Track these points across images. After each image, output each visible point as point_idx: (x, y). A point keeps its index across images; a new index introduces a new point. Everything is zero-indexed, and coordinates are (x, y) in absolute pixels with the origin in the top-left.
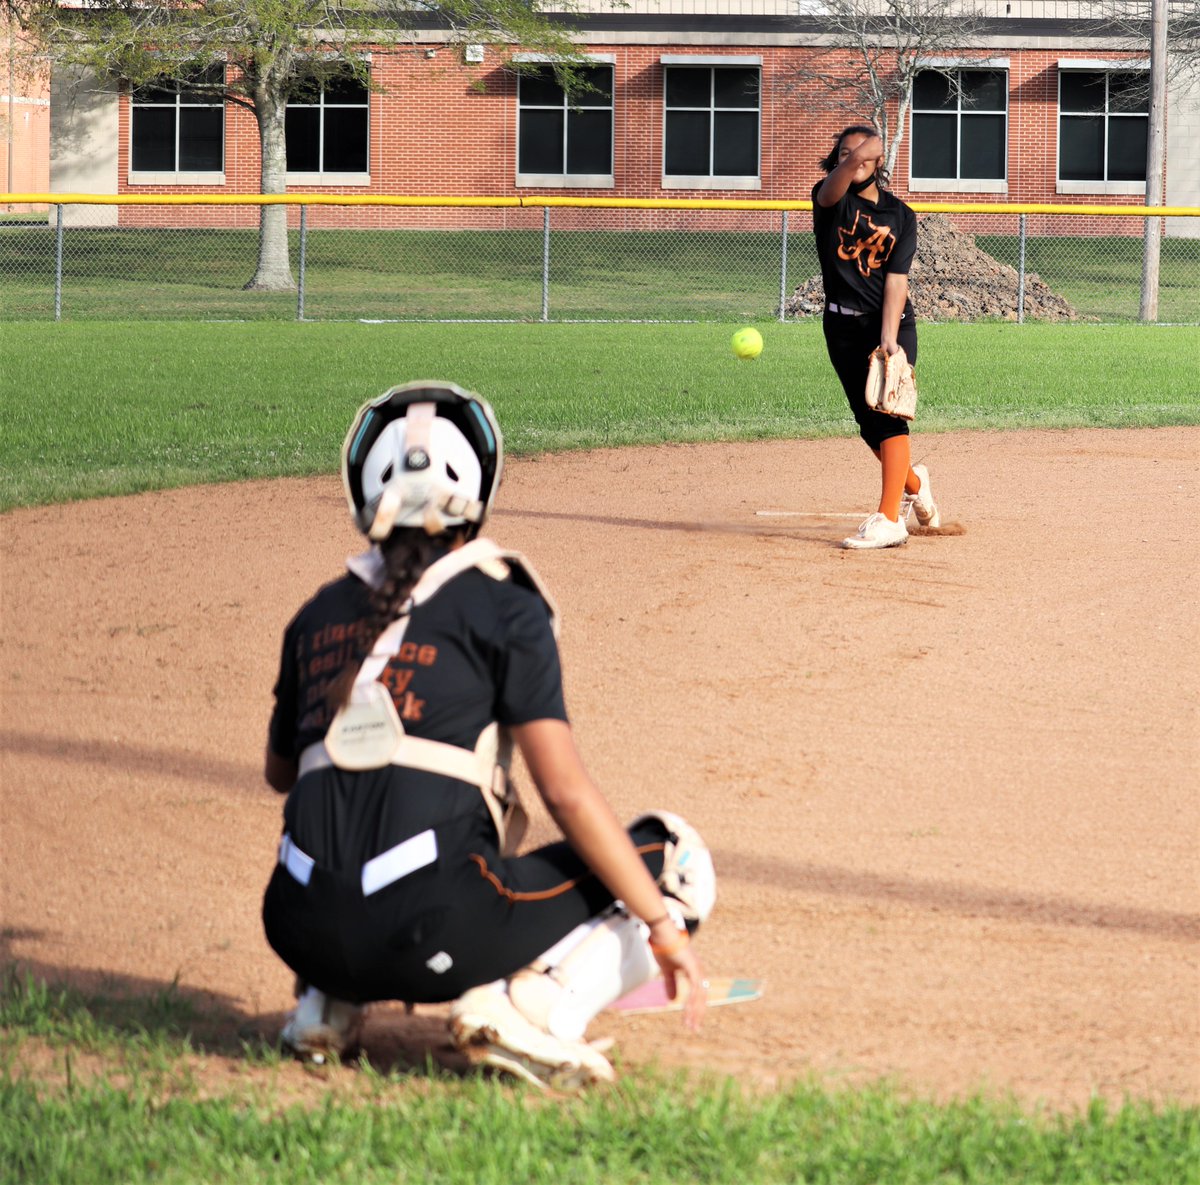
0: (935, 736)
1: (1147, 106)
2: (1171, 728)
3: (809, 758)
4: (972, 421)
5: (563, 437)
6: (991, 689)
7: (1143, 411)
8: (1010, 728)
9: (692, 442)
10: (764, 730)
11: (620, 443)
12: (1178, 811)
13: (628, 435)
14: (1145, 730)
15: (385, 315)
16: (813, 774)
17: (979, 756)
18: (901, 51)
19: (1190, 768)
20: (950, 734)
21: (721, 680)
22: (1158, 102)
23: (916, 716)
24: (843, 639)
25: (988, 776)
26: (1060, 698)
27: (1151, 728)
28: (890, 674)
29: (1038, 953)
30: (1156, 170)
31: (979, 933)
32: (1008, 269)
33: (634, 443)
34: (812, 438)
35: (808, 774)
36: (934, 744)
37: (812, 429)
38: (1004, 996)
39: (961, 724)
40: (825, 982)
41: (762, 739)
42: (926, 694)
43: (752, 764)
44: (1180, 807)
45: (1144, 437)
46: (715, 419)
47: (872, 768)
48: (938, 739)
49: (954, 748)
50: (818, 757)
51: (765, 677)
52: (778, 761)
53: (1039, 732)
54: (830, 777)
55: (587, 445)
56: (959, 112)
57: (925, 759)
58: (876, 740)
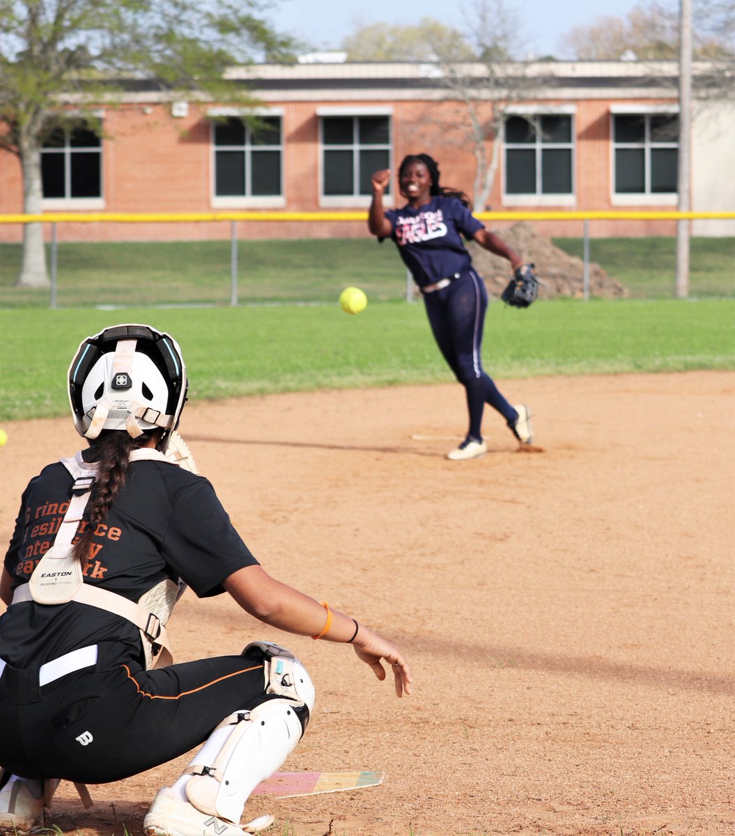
0: (514, 596)
1: (676, 139)
2: (689, 587)
3: (420, 613)
4: (548, 370)
5: (244, 387)
6: (556, 561)
7: (674, 360)
8: (569, 589)
9: (340, 389)
10: (388, 594)
11: (287, 390)
12: (693, 646)
13: (292, 385)
14: (669, 588)
15: (115, 303)
16: (422, 625)
17: (546, 609)
18: (495, 102)
19: (702, 615)
20: (525, 594)
21: (357, 559)
22: (684, 135)
23: (500, 582)
24: (447, 527)
25: (552, 624)
26: (607, 567)
27: (674, 587)
28: (482, 552)
29: (586, 750)
30: (683, 185)
31: (543, 736)
32: (575, 260)
33: (297, 391)
34: (428, 384)
35: (419, 624)
36: (513, 601)
37: (429, 378)
38: (559, 781)
39: (533, 587)
40: (428, 773)
41: (386, 600)
42: (508, 566)
43: (378, 618)
44: (694, 643)
45: (673, 380)
46: (356, 372)
47: (466, 619)
48: (516, 598)
49: (527, 604)
50: (427, 612)
51: (389, 556)
52: (397, 616)
53: (591, 592)
54: (435, 626)
55: (262, 393)
56: (539, 146)
57: (506, 612)
58: (470, 599)
